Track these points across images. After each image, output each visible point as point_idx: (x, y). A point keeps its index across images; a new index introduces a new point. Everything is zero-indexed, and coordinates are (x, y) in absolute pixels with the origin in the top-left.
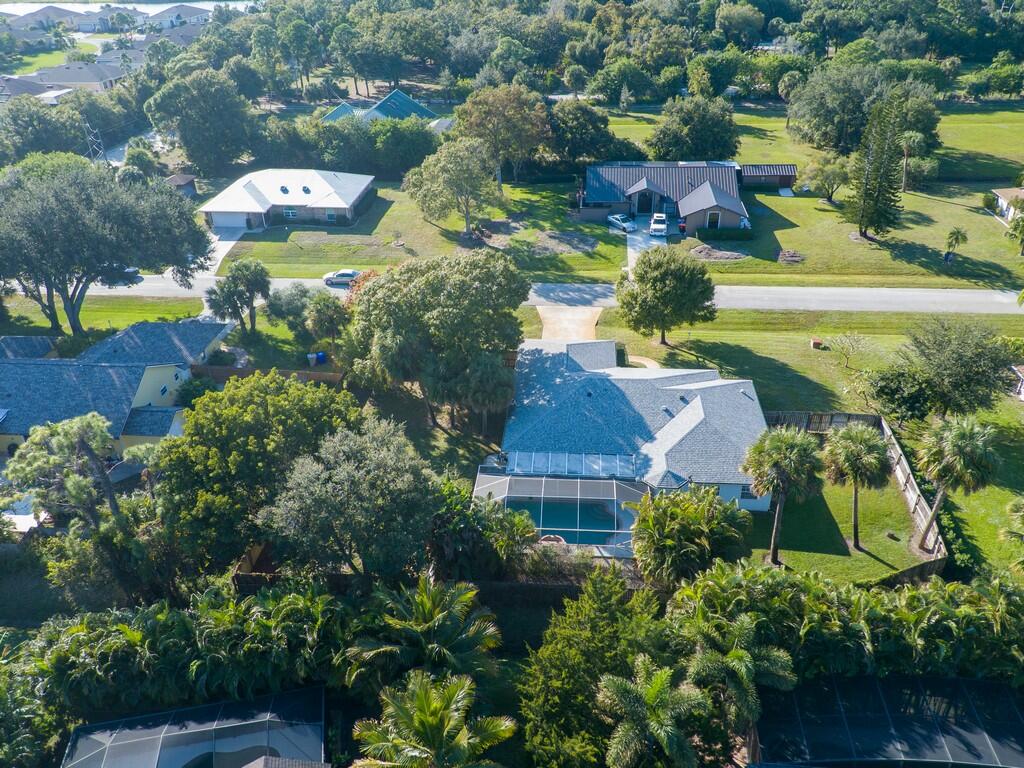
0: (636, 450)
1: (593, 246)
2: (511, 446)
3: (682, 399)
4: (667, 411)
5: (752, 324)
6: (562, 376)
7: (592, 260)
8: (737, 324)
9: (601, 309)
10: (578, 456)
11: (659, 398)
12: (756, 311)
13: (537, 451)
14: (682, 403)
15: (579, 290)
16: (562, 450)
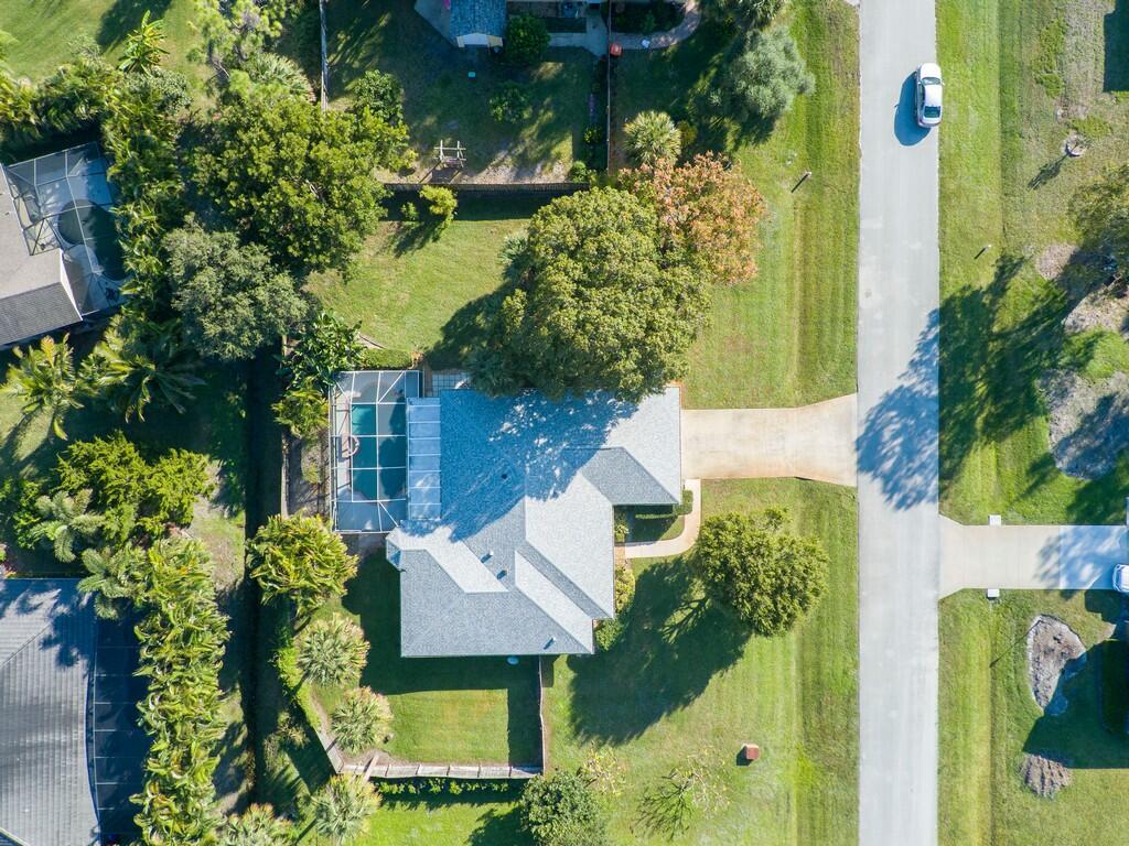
0: (445, 522)
1: (1071, 470)
2: (444, 399)
3: (503, 574)
4: (489, 556)
5: (818, 683)
6: (547, 444)
7: (1027, 464)
8: (818, 665)
9: (853, 484)
10: (437, 466)
11: (505, 547)
12: (852, 695)
13: (441, 425)
14: (499, 571)
15: (909, 452)
16: (444, 450)
